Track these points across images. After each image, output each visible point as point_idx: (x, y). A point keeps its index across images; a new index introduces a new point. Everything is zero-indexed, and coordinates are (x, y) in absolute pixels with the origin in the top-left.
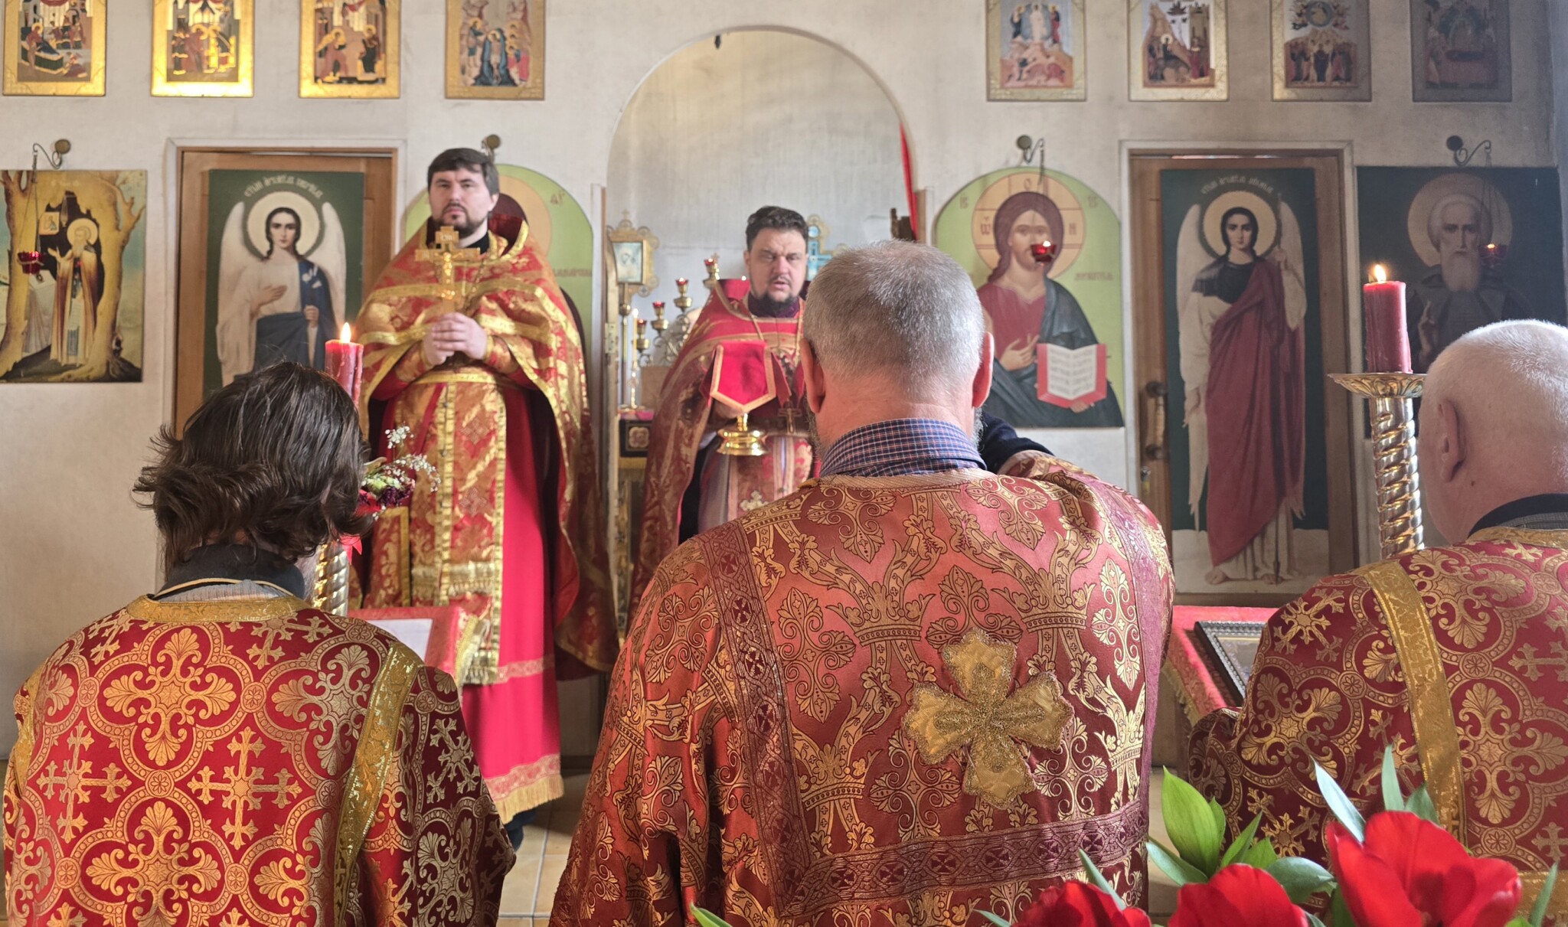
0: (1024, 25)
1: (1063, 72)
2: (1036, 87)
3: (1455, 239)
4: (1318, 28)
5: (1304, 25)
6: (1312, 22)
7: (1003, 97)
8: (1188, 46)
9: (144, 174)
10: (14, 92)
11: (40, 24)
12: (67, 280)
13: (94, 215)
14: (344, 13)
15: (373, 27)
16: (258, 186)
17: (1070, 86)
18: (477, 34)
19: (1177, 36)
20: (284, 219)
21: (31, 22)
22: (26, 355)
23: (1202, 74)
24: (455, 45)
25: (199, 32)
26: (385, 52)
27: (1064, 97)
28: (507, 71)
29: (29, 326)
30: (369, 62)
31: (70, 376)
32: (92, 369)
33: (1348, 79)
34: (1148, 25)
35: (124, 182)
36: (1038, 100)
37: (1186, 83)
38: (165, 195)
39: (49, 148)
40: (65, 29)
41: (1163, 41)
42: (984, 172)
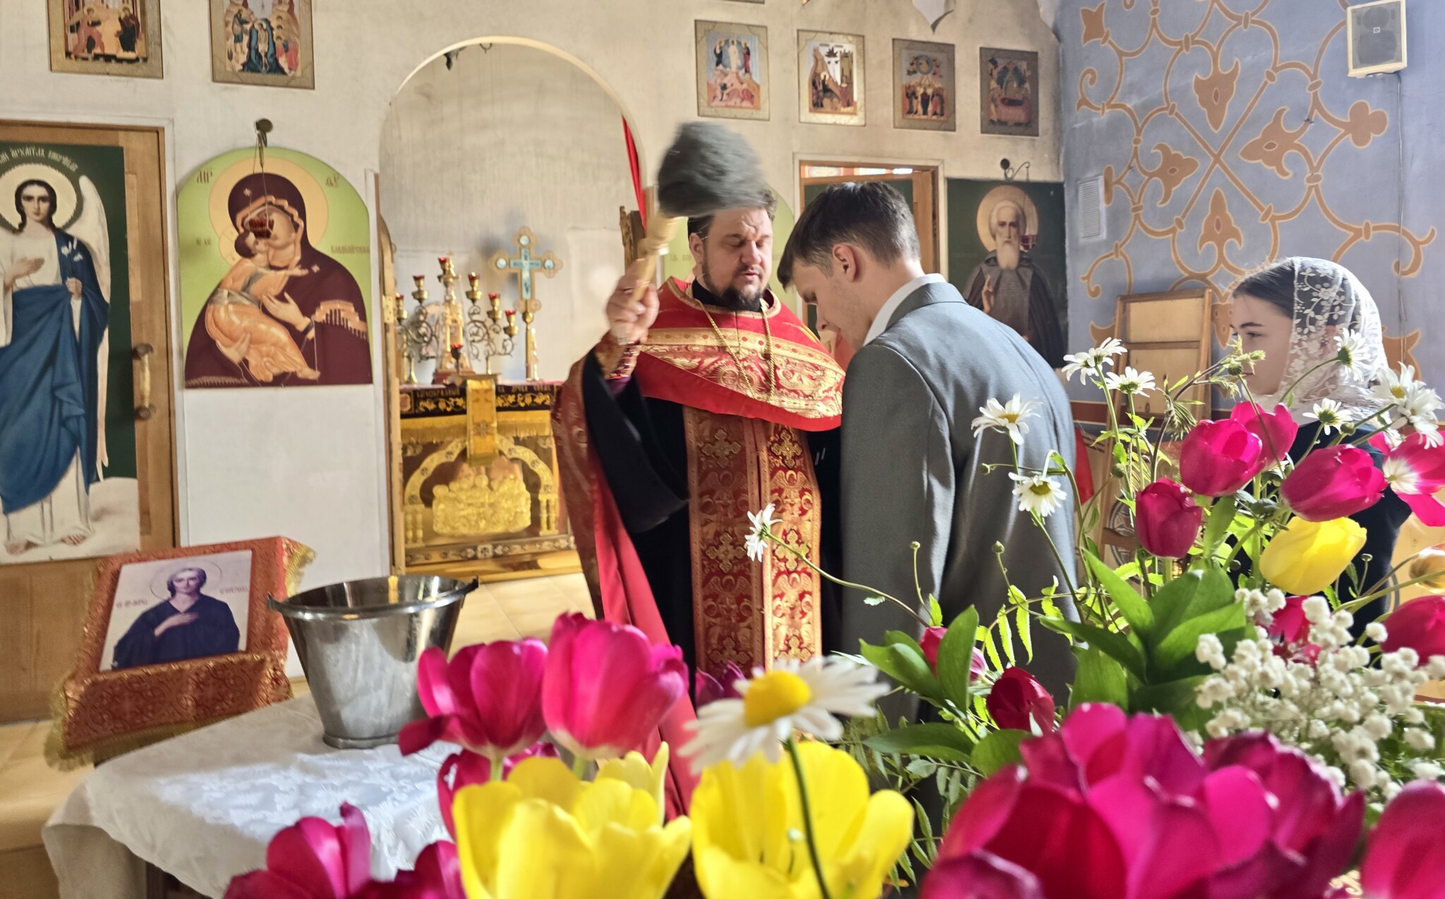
0: (724, 56)
1: (752, 96)
2: (734, 107)
3: (1004, 233)
5: (915, 72)
6: (922, 72)
7: (710, 114)
8: (839, 83)
15: (130, 7)
16: (5, 158)
17: (758, 108)
18: (242, 22)
20: (38, 191)
23: (848, 105)
27: (754, 116)
28: (276, 60)
30: (127, 40)
34: (812, 64)
36: (735, 118)
37: (838, 111)
41: (822, 77)
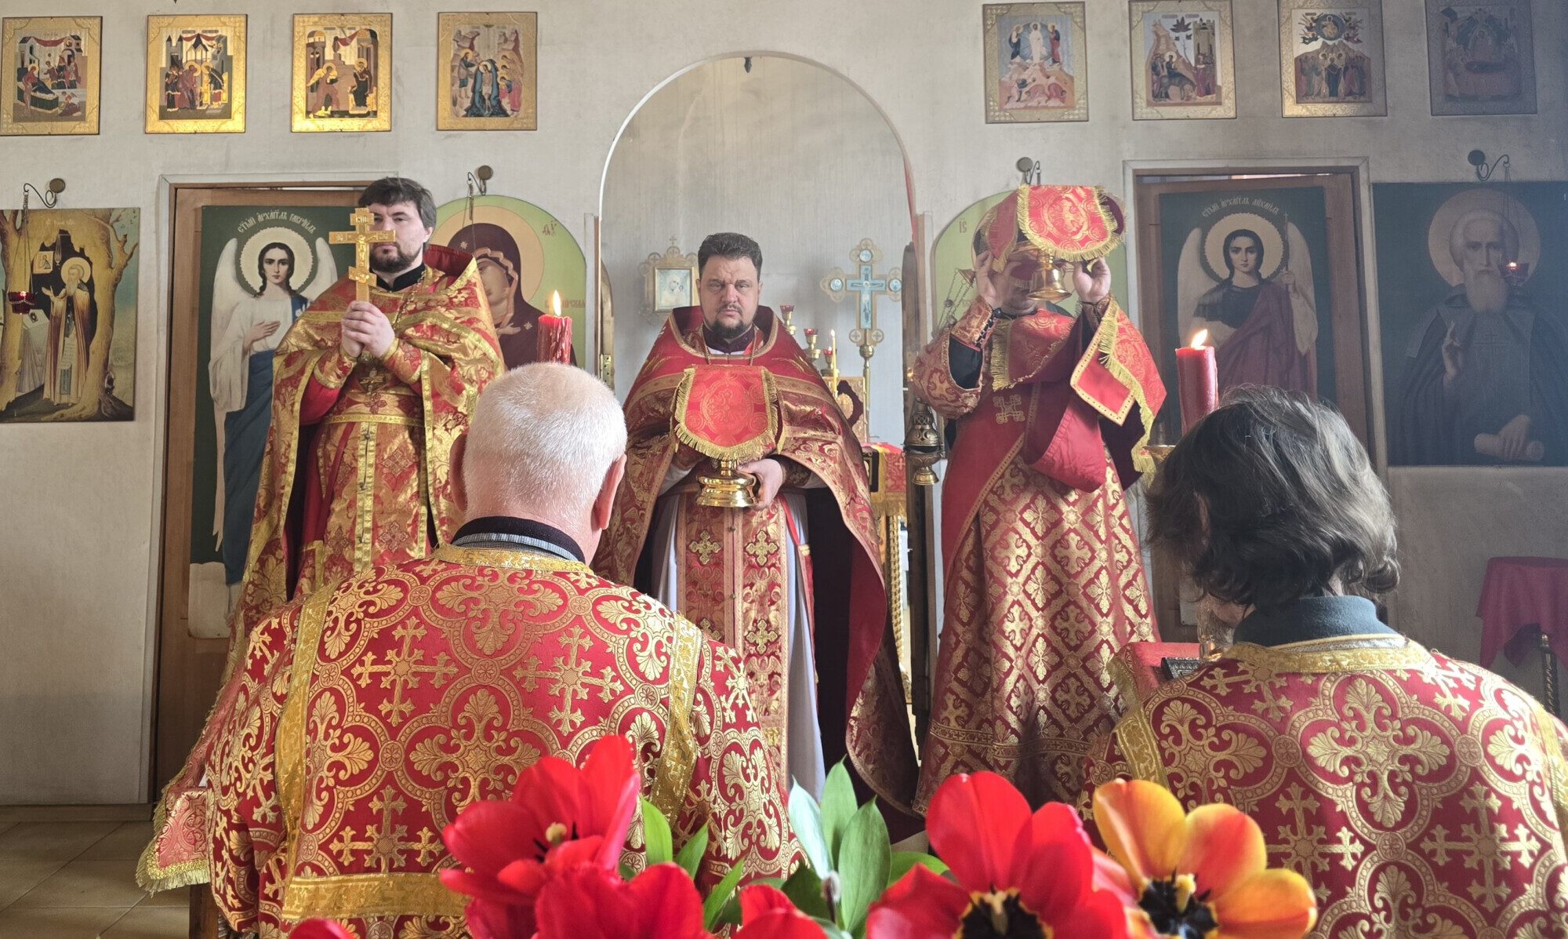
0: (1022, 44)
1: (1064, 92)
2: (1036, 108)
3: (1479, 258)
4: (1330, 43)
7: (1003, 119)
8: (1193, 64)
9: (136, 212)
10: (10, 132)
11: (36, 65)
12: (60, 319)
13: (87, 254)
14: (335, 48)
15: (364, 60)
16: (251, 222)
17: (1072, 107)
18: (469, 65)
19: (1182, 53)
20: (277, 254)
21: (27, 63)
22: (19, 394)
23: (1208, 93)
24: (446, 77)
25: (192, 69)
26: (376, 86)
27: (1066, 117)
28: (499, 102)
29: (22, 365)
30: (360, 98)
31: (62, 415)
32: (84, 408)
33: (1362, 94)
34: (1151, 42)
35: (117, 220)
36: (1038, 121)
37: (1191, 101)
38: (157, 232)
39: (43, 187)
40: (61, 69)
41: (1167, 58)
42: (983, 196)
